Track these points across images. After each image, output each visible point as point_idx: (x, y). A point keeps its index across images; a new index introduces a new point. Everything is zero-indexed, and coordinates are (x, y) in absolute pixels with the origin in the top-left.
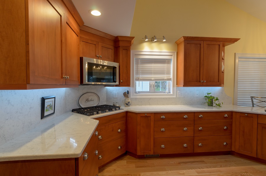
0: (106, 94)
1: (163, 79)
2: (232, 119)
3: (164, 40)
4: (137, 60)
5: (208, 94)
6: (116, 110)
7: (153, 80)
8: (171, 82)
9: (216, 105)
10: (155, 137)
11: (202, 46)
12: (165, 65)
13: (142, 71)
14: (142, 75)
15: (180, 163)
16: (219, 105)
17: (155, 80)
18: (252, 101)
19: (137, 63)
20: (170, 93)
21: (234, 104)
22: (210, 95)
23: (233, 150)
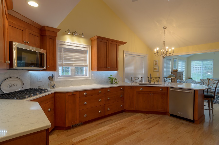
0: (29, 79)
1: (82, 66)
2: (124, 90)
3: (83, 36)
4: (61, 48)
5: (110, 76)
6: (45, 92)
7: (74, 66)
8: (87, 68)
9: (115, 82)
10: (80, 110)
11: (108, 44)
12: (83, 55)
13: (64, 58)
14: (64, 61)
15: (97, 124)
16: (117, 83)
17: (76, 66)
18: (132, 79)
19: (61, 51)
20: (86, 76)
21: (123, 82)
22: (112, 76)
23: (125, 109)
